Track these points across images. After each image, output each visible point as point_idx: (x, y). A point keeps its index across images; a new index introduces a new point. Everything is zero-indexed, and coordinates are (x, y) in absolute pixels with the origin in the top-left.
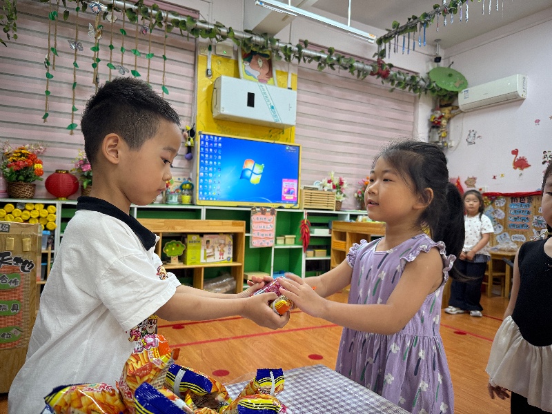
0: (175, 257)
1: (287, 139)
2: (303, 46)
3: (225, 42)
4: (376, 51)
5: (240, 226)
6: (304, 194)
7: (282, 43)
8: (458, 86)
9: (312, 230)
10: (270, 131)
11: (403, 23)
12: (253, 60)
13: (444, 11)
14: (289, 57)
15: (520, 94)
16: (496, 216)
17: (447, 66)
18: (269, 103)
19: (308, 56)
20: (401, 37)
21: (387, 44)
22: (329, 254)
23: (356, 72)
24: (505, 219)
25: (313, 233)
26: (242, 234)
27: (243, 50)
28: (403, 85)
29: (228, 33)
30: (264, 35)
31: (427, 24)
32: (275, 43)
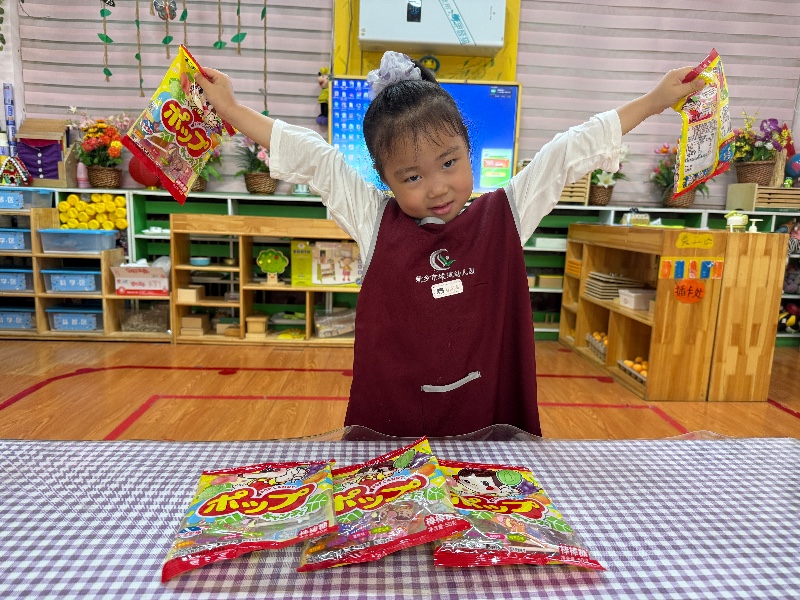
0: (272, 275)
1: (500, 74)
18: (448, 10)
25: (533, 245)
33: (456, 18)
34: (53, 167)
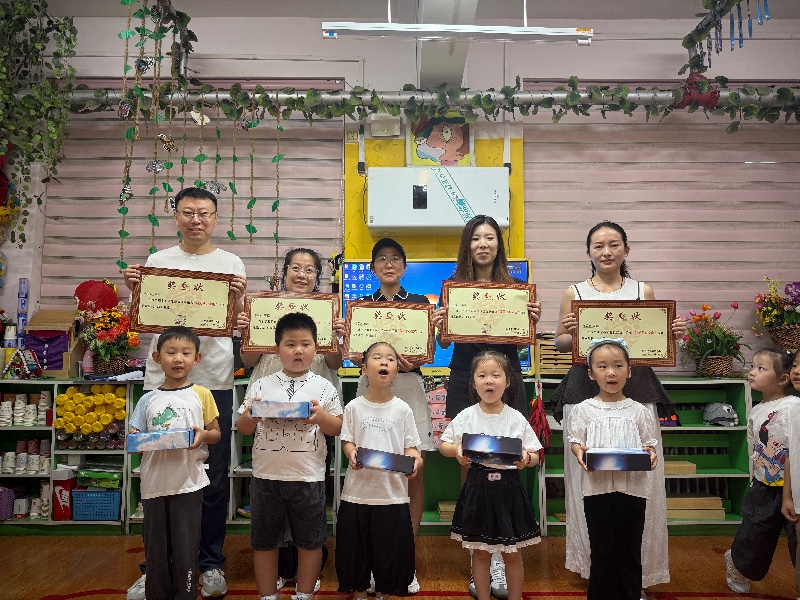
3: (379, 114)
4: (685, 60)
6: (539, 348)
21: (705, 41)
29: (373, 99)
30: (440, 87)
32: (458, 96)
33: (461, 202)
34: (58, 357)
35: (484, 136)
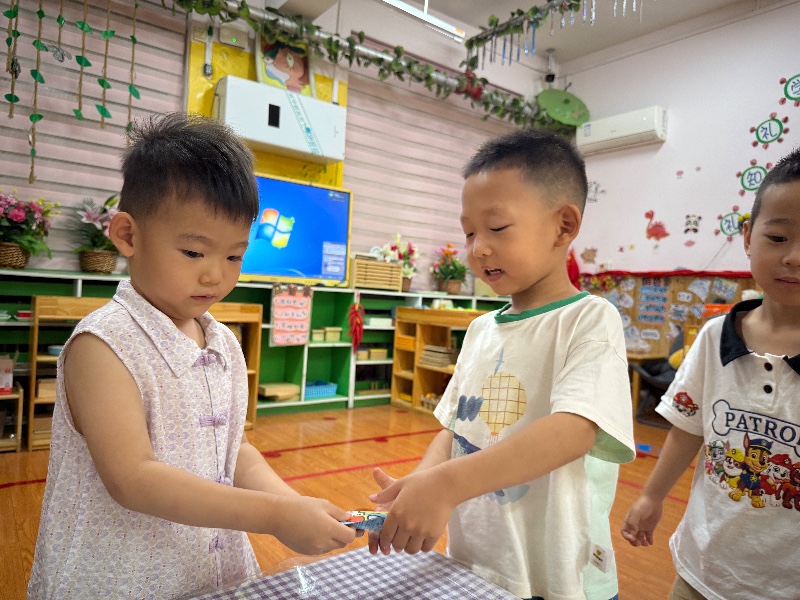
1: (331, 181)
2: (357, 40)
3: (234, 23)
4: (464, 57)
5: (253, 312)
6: (355, 265)
7: (324, 33)
8: (576, 117)
9: (366, 319)
10: (305, 167)
11: (504, 18)
12: (279, 56)
13: (562, 6)
14: (336, 55)
15: (659, 133)
16: (622, 303)
17: (562, 88)
18: (302, 123)
19: (365, 57)
20: (500, 41)
21: (481, 49)
22: (390, 355)
23: (434, 87)
24: (634, 308)
25: (367, 324)
26: (256, 324)
27: (263, 39)
28: (501, 111)
29: (239, 9)
30: (297, 17)
31: (538, 23)
32: (313, 32)
33: (308, 130)
35: (318, 71)
